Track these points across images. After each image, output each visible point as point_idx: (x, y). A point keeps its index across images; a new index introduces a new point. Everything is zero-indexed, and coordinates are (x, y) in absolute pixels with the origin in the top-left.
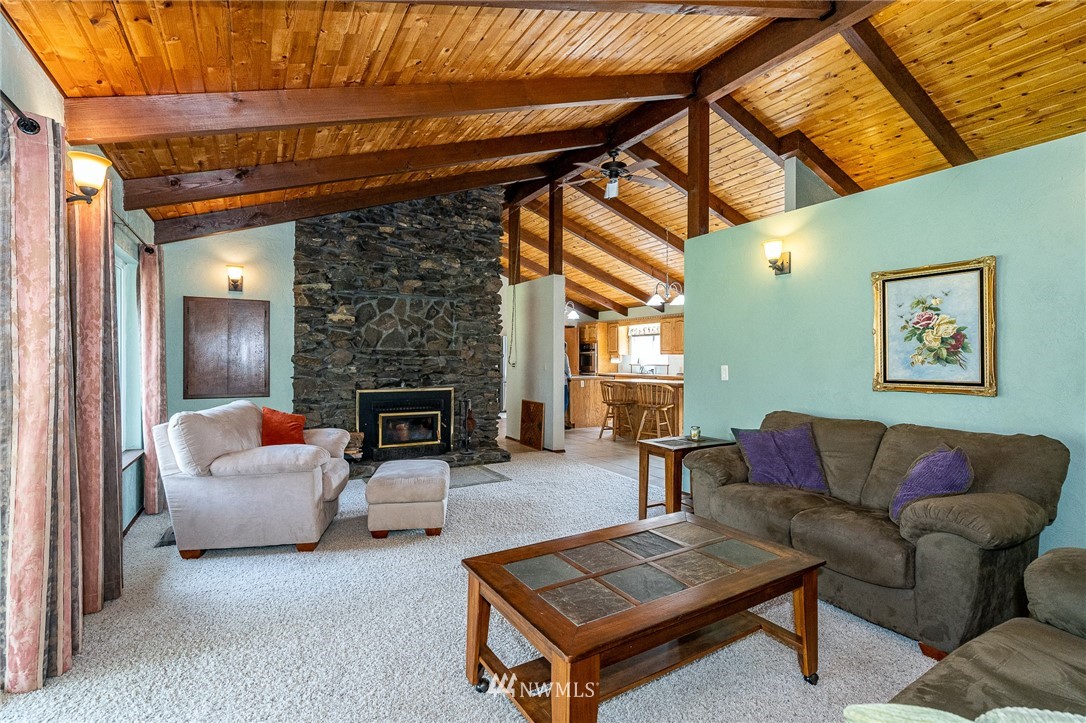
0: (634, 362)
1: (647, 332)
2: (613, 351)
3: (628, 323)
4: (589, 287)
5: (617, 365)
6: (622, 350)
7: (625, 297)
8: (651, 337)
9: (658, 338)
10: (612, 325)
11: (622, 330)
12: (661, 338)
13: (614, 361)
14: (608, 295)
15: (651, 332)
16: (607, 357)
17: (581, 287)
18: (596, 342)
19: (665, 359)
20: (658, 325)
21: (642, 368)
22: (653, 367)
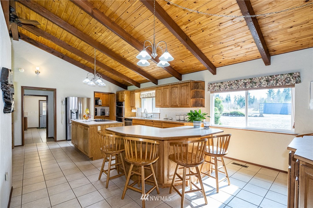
0: (143, 112)
1: (149, 96)
2: (132, 106)
3: (139, 91)
4: (118, 70)
5: (135, 113)
6: (137, 105)
7: (137, 77)
8: (152, 98)
9: (154, 98)
10: (132, 93)
11: (137, 94)
12: (156, 98)
13: (133, 111)
14: (128, 75)
15: (151, 96)
16: (130, 109)
17: (113, 70)
18: (124, 101)
19: (158, 110)
20: (154, 91)
21: (147, 115)
22: (152, 115)
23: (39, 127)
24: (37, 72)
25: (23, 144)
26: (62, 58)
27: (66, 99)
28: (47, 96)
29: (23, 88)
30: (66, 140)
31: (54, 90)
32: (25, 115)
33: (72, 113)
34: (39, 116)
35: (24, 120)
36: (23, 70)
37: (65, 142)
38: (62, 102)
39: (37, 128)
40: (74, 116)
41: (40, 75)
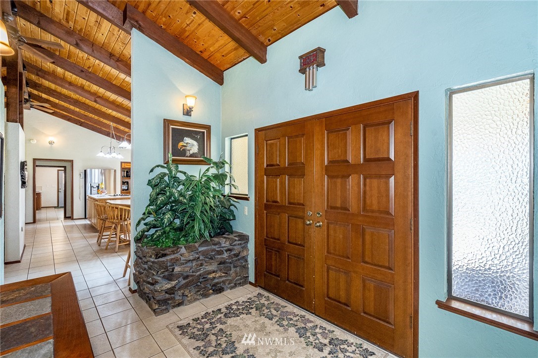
23: (58, 206)
24: (51, 143)
25: (34, 222)
26: (80, 125)
27: (85, 171)
28: (65, 167)
29: (35, 160)
30: (85, 218)
31: (72, 161)
32: (37, 191)
33: (92, 188)
34: (58, 192)
35: (37, 197)
36: (36, 141)
37: (83, 220)
38: (80, 175)
39: (55, 207)
40: (95, 190)
41: (54, 145)
